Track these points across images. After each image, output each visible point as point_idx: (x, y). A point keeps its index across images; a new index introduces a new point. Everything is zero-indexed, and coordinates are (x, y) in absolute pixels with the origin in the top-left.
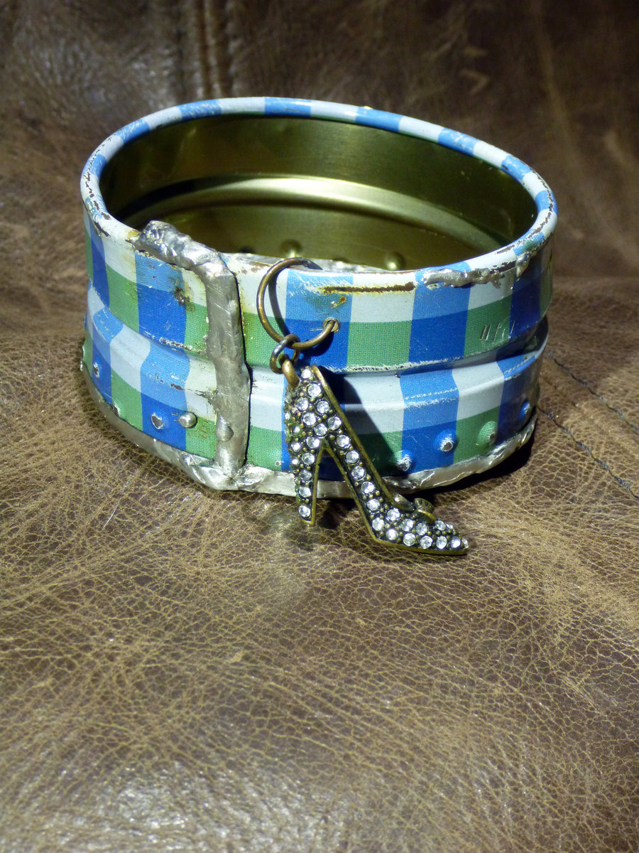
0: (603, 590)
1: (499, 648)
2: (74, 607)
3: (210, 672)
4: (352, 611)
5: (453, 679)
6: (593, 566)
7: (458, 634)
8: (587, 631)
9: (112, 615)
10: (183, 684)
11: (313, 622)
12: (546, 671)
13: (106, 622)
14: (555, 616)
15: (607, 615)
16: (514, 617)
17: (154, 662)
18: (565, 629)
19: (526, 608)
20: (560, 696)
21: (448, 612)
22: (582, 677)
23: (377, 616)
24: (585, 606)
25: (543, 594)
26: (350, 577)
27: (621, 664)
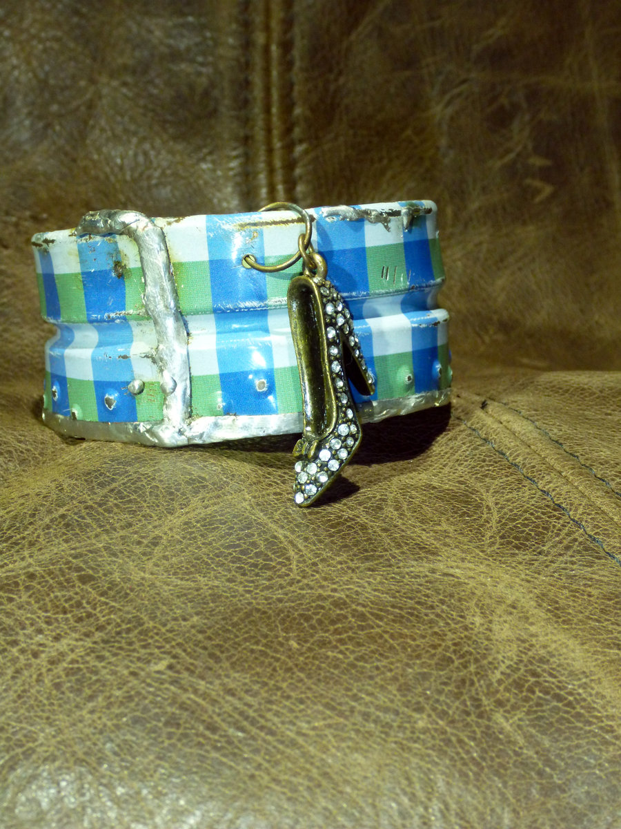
0: (555, 631)
1: (432, 680)
2: (11, 600)
3: (131, 678)
4: (287, 633)
5: (378, 708)
6: (548, 610)
7: (392, 663)
8: (531, 670)
9: (46, 611)
10: (101, 688)
11: (246, 640)
12: (478, 706)
13: (39, 617)
14: (498, 652)
15: (553, 656)
16: (455, 651)
17: (77, 662)
18: (508, 667)
19: (470, 642)
20: (488, 732)
21: (386, 641)
22: (515, 715)
23: (312, 641)
24: (532, 646)
25: (491, 631)
26: (293, 602)
27: (560, 705)
